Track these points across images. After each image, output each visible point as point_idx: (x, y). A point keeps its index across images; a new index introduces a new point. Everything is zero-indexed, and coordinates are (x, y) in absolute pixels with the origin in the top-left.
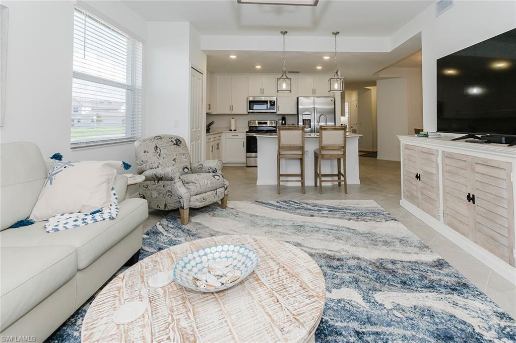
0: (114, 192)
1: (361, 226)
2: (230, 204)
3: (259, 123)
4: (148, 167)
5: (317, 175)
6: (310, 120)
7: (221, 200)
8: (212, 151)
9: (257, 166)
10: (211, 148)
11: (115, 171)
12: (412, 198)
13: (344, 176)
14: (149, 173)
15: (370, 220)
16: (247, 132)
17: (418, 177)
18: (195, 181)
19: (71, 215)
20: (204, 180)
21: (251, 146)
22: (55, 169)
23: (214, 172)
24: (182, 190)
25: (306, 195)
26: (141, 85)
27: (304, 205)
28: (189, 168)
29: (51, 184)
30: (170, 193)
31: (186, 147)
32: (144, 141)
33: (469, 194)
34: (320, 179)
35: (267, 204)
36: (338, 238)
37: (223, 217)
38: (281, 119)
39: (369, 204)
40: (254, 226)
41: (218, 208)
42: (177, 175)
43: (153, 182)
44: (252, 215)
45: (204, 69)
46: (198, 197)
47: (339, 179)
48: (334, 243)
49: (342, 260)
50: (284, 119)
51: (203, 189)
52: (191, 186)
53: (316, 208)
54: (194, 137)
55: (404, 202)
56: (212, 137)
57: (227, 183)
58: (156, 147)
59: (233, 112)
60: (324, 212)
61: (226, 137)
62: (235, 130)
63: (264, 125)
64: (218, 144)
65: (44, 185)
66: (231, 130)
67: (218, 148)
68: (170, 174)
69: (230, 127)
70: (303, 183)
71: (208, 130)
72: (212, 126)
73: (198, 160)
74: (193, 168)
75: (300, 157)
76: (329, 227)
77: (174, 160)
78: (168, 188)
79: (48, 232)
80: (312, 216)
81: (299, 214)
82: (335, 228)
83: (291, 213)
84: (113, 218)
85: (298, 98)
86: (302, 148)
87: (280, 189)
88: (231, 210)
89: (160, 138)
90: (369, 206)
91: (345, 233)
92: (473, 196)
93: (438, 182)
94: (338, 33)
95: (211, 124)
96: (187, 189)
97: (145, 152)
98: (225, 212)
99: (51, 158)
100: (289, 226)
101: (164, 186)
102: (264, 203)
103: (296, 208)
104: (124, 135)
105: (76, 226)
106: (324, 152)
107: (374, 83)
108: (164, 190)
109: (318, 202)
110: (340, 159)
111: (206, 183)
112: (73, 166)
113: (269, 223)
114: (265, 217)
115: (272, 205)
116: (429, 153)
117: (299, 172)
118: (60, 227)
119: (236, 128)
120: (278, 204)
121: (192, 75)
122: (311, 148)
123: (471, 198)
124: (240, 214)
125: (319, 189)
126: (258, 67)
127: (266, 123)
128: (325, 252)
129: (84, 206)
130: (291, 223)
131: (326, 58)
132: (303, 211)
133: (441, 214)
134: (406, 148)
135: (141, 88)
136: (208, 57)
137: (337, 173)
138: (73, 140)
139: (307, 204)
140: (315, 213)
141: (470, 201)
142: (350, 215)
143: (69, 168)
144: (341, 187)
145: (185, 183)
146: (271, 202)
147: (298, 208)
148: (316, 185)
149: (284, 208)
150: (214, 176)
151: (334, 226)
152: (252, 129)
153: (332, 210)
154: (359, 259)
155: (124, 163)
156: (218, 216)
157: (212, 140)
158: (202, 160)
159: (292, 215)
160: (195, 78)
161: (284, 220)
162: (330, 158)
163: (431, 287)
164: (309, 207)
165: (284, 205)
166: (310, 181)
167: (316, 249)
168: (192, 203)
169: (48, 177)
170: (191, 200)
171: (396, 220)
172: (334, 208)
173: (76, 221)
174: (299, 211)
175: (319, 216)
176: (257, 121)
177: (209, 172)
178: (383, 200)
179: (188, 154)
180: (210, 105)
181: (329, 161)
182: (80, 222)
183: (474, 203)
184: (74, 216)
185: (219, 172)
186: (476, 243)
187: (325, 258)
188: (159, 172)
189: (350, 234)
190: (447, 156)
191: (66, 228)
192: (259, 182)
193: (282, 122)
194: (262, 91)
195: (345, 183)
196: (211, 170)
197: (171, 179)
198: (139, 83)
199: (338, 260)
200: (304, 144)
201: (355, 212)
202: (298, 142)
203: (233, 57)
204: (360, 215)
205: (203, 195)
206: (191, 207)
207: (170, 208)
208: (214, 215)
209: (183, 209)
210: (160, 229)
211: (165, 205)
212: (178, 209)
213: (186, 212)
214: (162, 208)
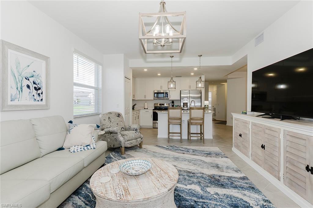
0: (93, 138)
1: (208, 160)
2: (144, 146)
3: (160, 105)
4: (106, 127)
5: (189, 133)
6: (187, 103)
7: (140, 144)
8: (135, 120)
9: (157, 128)
10: (135, 118)
11: (94, 129)
12: (237, 147)
13: (203, 134)
14: (106, 130)
15: (214, 157)
16: (153, 110)
17: (240, 135)
18: (127, 134)
20: (131, 134)
21: (155, 117)
22: (71, 127)
23: (136, 130)
24: (121, 139)
25: (182, 143)
26: (101, 87)
27: (180, 148)
28: (124, 128)
29: (70, 133)
30: (116, 140)
31: (123, 117)
32: (104, 115)
33: (263, 145)
34: (190, 135)
35: (162, 147)
36: (195, 164)
37: (140, 152)
38: (171, 102)
40: (155, 157)
41: (138, 148)
42: (119, 131)
43: (108, 134)
44: (154, 152)
45: (131, 77)
46: (128, 142)
47: (201, 136)
48: (192, 166)
49: (195, 174)
50: (173, 102)
51: (131, 139)
52: (125, 137)
53: (186, 150)
54: (127, 113)
55: (234, 149)
56: (135, 112)
57: (142, 136)
58: (109, 118)
59: (146, 99)
60: (190, 152)
61: (142, 112)
62: (147, 109)
63: (163, 106)
64: (138, 116)
65: (67, 134)
66: (145, 109)
67: (138, 118)
68: (116, 130)
69: (145, 107)
70: (181, 137)
71: (133, 109)
72: (135, 106)
73: (128, 124)
74: (126, 128)
75: (179, 123)
76: (191, 159)
77: (117, 124)
78: (115, 137)
79: (71, 152)
80: (184, 153)
81: (177, 152)
82: (194, 160)
83: (173, 152)
84: (95, 148)
85: (181, 91)
86: (180, 119)
87: (169, 140)
88: (144, 149)
89: (110, 113)
90: (214, 150)
91: (199, 162)
92: (264, 145)
93: (249, 138)
95: (135, 105)
96: (123, 138)
97: (104, 120)
98: (141, 150)
99: (69, 122)
100: (172, 158)
101: (113, 136)
102: (161, 147)
103: (176, 150)
104: (94, 112)
105: (81, 151)
106: (192, 121)
107: (226, 81)
108: (113, 139)
109: (188, 147)
110: (202, 125)
111: (132, 136)
112: (77, 126)
113: (162, 156)
114: (160, 153)
115: (164, 148)
116: (246, 123)
117: (180, 132)
118: (76, 151)
119: (148, 107)
120: (167, 147)
121: (125, 81)
122: (185, 118)
123: (263, 147)
124: (148, 151)
125: (189, 140)
126: (159, 74)
127: (163, 105)
128: (187, 170)
129: (83, 143)
130: (172, 157)
131: (196, 69)
132: (179, 151)
133: (250, 155)
134: (236, 119)
135: (101, 89)
136: (133, 70)
137: (200, 132)
138: (74, 114)
139: (182, 148)
140: (186, 152)
141: (263, 148)
142: (203, 154)
143: (76, 127)
144: (202, 140)
145: (123, 135)
146: (164, 146)
147: (177, 150)
149: (170, 149)
150: (136, 132)
151: (194, 159)
152: (156, 108)
154: (203, 174)
155: (97, 125)
156: (138, 152)
157: (135, 114)
158: (130, 124)
159: (174, 153)
160: (127, 82)
161: (169, 155)
162: (196, 124)
163: (236, 187)
164: (183, 149)
165: (170, 148)
166: (185, 136)
167: (183, 168)
169: (68, 131)
170: (126, 143)
171: (227, 157)
172: (195, 150)
173: (81, 149)
174: (177, 151)
175: (187, 154)
176: (159, 104)
177: (134, 130)
178: (224, 147)
179: (124, 121)
180: (134, 95)
181: (196, 126)
182: (82, 149)
183: (264, 149)
184: (79, 147)
185: (138, 130)
186: (265, 169)
187: (187, 172)
188: (111, 129)
189: (201, 163)
190: (254, 125)
191: (78, 151)
192: (159, 136)
193: (172, 104)
194: (161, 87)
195: (204, 138)
196: (134, 129)
197: (116, 133)
198: (100, 86)
199: (193, 173)
200: (181, 117)
201: (207, 153)
202: (179, 116)
203: (146, 70)
204: (209, 154)
205: (131, 141)
206: (126, 146)
207: (116, 147)
208: (136, 151)
209: (122, 147)
210: (112, 156)
211: (114, 145)
212: (119, 148)
213: (123, 149)
214: (112, 146)
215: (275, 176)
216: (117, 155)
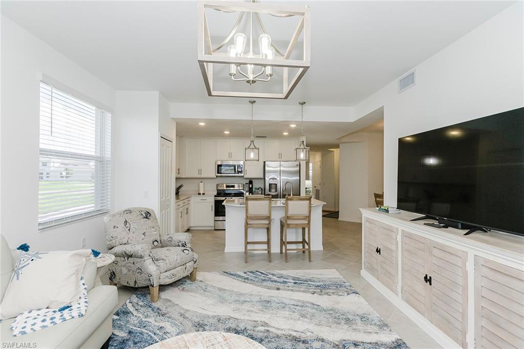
0: (83, 281)
1: (324, 301)
2: (199, 276)
3: (227, 187)
4: (117, 242)
5: (283, 243)
6: (276, 184)
7: (191, 274)
8: (181, 217)
9: (225, 230)
10: (180, 213)
11: (84, 259)
12: (371, 270)
13: (308, 244)
14: (118, 249)
15: (333, 293)
16: (215, 196)
17: (378, 251)
18: (165, 258)
19: (39, 312)
20: (173, 255)
21: (219, 210)
22: (22, 262)
23: (183, 246)
24: (151, 268)
25: (272, 264)
26: (110, 157)
27: (270, 276)
28: (159, 241)
29: (18, 279)
30: (139, 271)
31: (156, 219)
32: (114, 215)
33: (426, 275)
34: (286, 247)
35: (235, 275)
36: (303, 316)
37: (192, 292)
38: (248, 182)
39: (331, 274)
40: (222, 303)
41: (187, 281)
42: (147, 252)
43: (122, 259)
44: (220, 289)
45: (173, 137)
46: (168, 274)
47: (304, 247)
48: (300, 322)
49: (307, 343)
50: (251, 182)
51: (173, 266)
52: (161, 263)
53: (282, 280)
54: (164, 206)
55: (364, 273)
56: (181, 203)
57: (196, 256)
58: (126, 222)
59: (202, 176)
60: (290, 284)
61: (195, 201)
62: (204, 194)
63: (232, 188)
64: (187, 209)
65: (10, 280)
66: (199, 194)
67: (187, 213)
68: (140, 251)
69: (199, 191)
70: (269, 252)
71: (177, 193)
72: (181, 189)
73: (168, 232)
74: (162, 241)
75: (267, 226)
76: (295, 303)
77: (144, 234)
78: (138, 265)
79: (15, 336)
80: (278, 289)
81: (266, 287)
82: (300, 304)
83: (258, 286)
84: (82, 315)
85: (264, 162)
86: (268, 218)
87: (247, 257)
88: (200, 284)
89: (129, 211)
90: (332, 276)
91: (310, 310)
92: (430, 277)
93: (397, 259)
94: (305, 103)
95: (180, 187)
96: (157, 266)
97: (114, 227)
98: (194, 286)
100: (257, 302)
101: (133, 263)
102: (232, 274)
103: (263, 280)
105: (44, 327)
106: (289, 222)
107: (337, 146)
108: (134, 268)
109: (284, 272)
110: (305, 228)
111: (176, 259)
112: (40, 258)
113: (237, 298)
114: (233, 291)
115: (240, 276)
116: (389, 229)
117: (266, 240)
118: (28, 330)
119: (204, 191)
120: (245, 276)
121: (162, 144)
122: (277, 216)
123: (428, 280)
124: (209, 289)
125: (285, 257)
126: (227, 133)
127: (233, 186)
128: (291, 332)
129: (52, 301)
130: (257, 299)
131: (293, 126)
132: (269, 284)
133: (400, 290)
134: (368, 220)
135: (110, 160)
137: (302, 240)
139: (273, 275)
140: (281, 286)
141: (427, 282)
142: (314, 288)
143: (36, 261)
144: (305, 254)
145: (155, 260)
146: (239, 273)
147: (265, 280)
148: (281, 252)
149: (251, 280)
150: (183, 251)
151: (299, 301)
152: (220, 193)
153: (297, 281)
154: (323, 340)
155: (93, 251)
156: (187, 291)
157: (181, 206)
158: (172, 232)
159: (259, 289)
160: (165, 147)
161: (251, 295)
162: (296, 226)
164: (275, 278)
165: (251, 276)
166: (275, 248)
167: (282, 330)
168: (161, 280)
169: (15, 271)
170: (161, 277)
171: (357, 293)
172: (298, 279)
173: (44, 321)
174: (265, 284)
175: (285, 290)
176: (225, 185)
177: (179, 246)
178: (345, 269)
179: (158, 226)
180: (179, 169)
181: (294, 230)
182: (48, 323)
183: (431, 284)
184: (42, 312)
185: (189, 245)
186: (431, 322)
187: (291, 340)
188: (129, 249)
189: (314, 311)
191: (34, 330)
192: (227, 250)
193: (249, 186)
194: (230, 155)
195: (309, 251)
196: (180, 244)
197: (141, 257)
198: (108, 155)
199: (304, 342)
200: (270, 214)
201: (319, 284)
202: (265, 213)
203: (202, 124)
204: (323, 288)
205: (172, 272)
206: (161, 284)
207: (140, 285)
208: (183, 289)
209: (153, 286)
210: (130, 308)
211: (135, 282)
212: (148, 287)
213: (156, 290)
214: (132, 285)
215: (456, 339)
216: (141, 303)
